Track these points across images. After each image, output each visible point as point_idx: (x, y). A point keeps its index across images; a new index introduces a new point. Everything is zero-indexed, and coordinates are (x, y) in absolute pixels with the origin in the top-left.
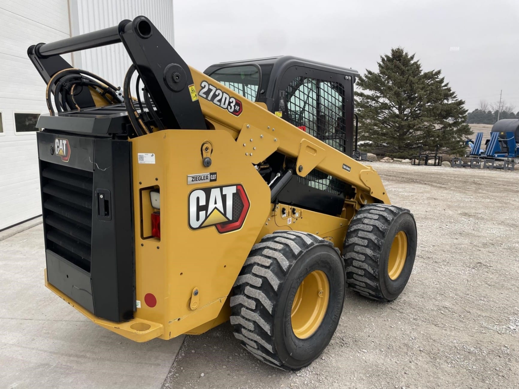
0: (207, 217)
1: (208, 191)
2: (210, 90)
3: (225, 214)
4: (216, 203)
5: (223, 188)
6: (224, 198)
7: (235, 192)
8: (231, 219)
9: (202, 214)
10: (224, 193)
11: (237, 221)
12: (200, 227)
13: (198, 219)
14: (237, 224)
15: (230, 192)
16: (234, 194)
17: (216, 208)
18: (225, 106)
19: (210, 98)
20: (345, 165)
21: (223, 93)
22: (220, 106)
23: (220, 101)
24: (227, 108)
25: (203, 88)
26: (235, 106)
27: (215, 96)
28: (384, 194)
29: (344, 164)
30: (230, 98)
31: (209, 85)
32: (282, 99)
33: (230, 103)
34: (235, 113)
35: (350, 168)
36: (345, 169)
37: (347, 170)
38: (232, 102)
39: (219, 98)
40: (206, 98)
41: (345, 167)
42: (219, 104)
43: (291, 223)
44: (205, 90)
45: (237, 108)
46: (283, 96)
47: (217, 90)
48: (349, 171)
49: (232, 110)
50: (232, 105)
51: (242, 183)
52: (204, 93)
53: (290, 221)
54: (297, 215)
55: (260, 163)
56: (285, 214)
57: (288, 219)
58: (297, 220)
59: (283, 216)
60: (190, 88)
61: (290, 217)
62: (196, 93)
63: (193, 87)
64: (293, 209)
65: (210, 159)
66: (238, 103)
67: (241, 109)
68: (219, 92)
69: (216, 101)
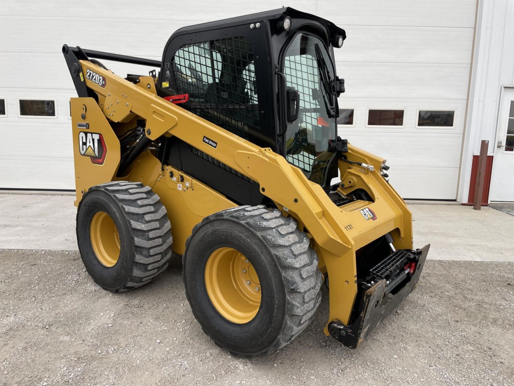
0: (86, 150)
1: (86, 134)
2: (90, 74)
3: (94, 151)
4: (90, 143)
5: (93, 134)
6: (93, 140)
7: (98, 138)
8: (97, 156)
9: (84, 146)
10: (93, 138)
11: (101, 159)
12: (84, 155)
13: (83, 150)
14: (101, 160)
15: (96, 137)
16: (98, 139)
17: (90, 146)
18: (98, 83)
19: (90, 79)
20: (207, 139)
21: (96, 74)
22: (95, 82)
23: (95, 79)
24: (99, 83)
25: (88, 73)
26: (102, 81)
27: (93, 76)
28: (296, 201)
29: (204, 137)
30: (100, 76)
31: (90, 70)
32: (168, 70)
33: (100, 80)
34: (103, 86)
35: (216, 143)
36: (208, 143)
37: (211, 145)
38: (101, 79)
39: (94, 78)
40: (89, 79)
41: (207, 140)
42: (94, 81)
44: (89, 74)
45: (104, 82)
46: (169, 67)
47: (93, 72)
48: (215, 147)
49: (101, 85)
50: (101, 81)
51: (102, 133)
53: (180, 187)
54: (188, 184)
55: (118, 122)
56: (174, 179)
57: (178, 185)
58: (187, 189)
59: (173, 180)
60: (80, 75)
61: (180, 184)
62: (82, 77)
63: (82, 74)
64: (182, 177)
65: (84, 115)
66: (104, 79)
67: (105, 83)
68: (94, 74)
69: (93, 80)
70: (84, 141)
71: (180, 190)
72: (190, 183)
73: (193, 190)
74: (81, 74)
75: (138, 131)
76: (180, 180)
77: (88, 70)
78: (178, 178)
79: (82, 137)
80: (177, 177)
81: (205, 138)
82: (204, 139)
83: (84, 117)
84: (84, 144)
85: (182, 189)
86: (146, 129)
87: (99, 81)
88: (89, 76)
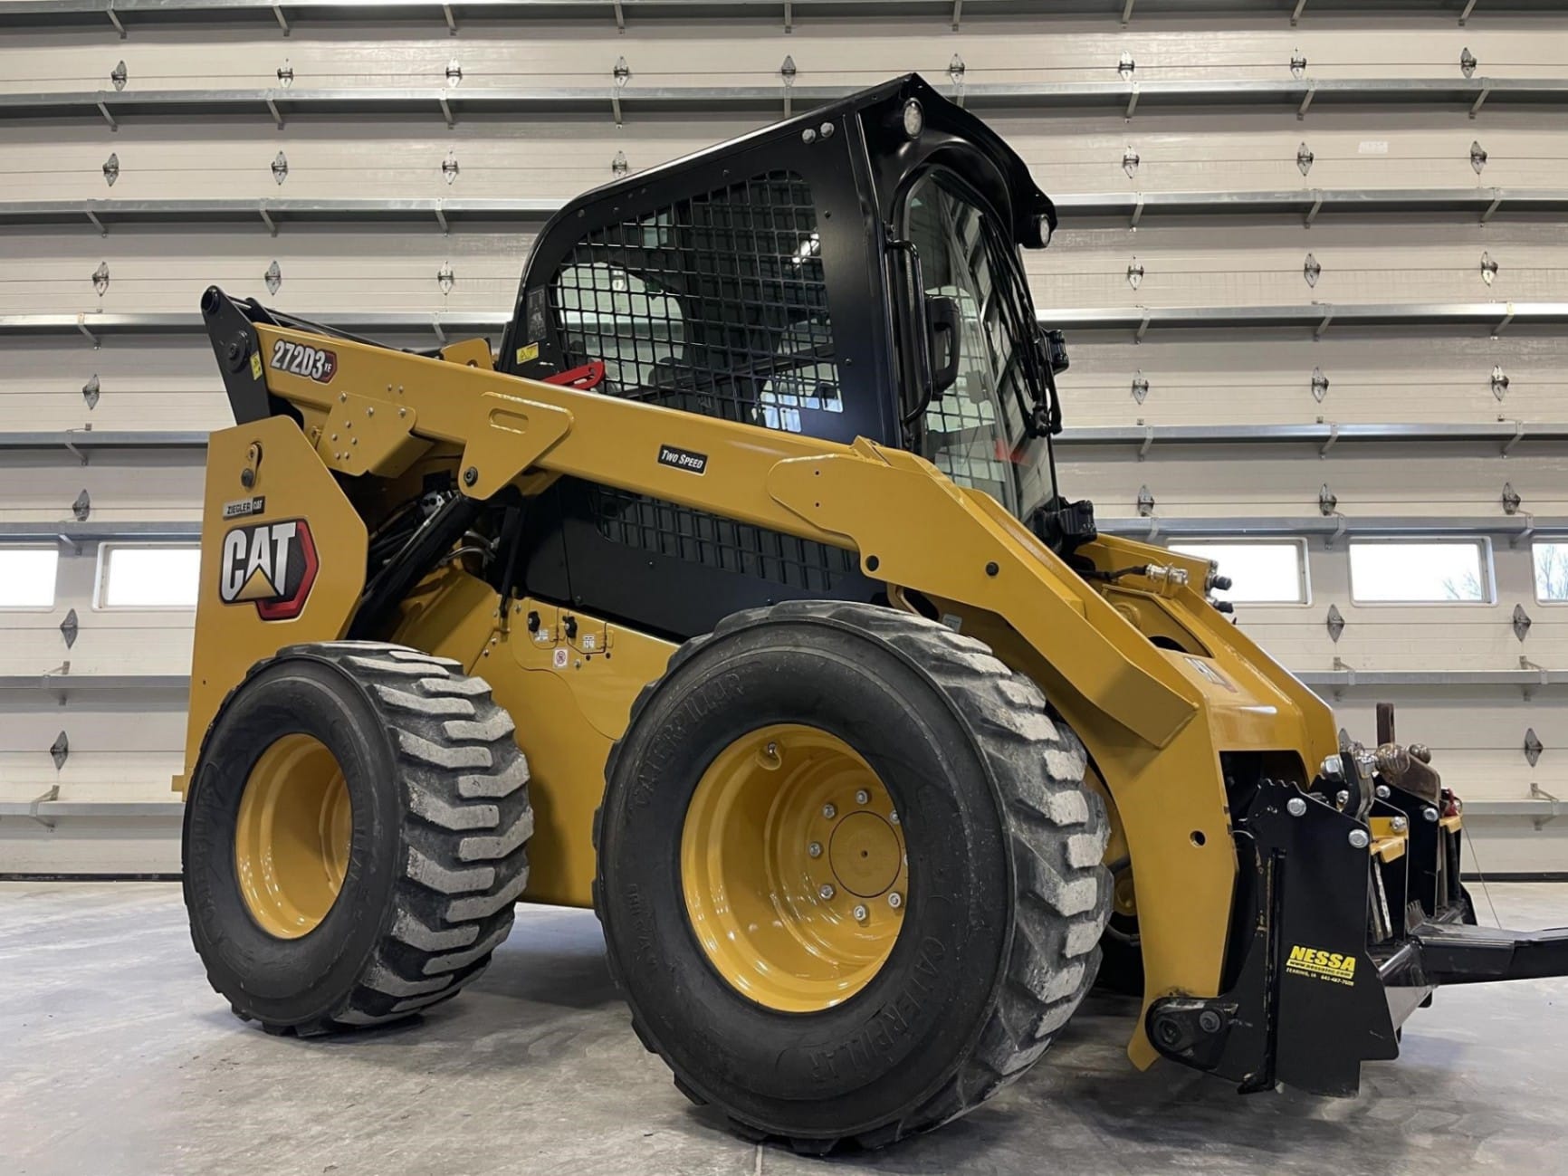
0: (245, 583)
1: (250, 532)
2: (286, 351)
3: (272, 582)
4: (260, 557)
5: (274, 527)
6: (273, 545)
7: (293, 535)
8: (282, 592)
9: (239, 574)
10: (274, 538)
11: (292, 600)
12: (235, 601)
13: (232, 585)
14: (292, 605)
15: (285, 533)
16: (290, 539)
17: (259, 566)
18: (308, 372)
19: (284, 367)
20: (673, 450)
21: (305, 348)
22: (300, 374)
23: (300, 365)
24: (311, 374)
25: (277, 352)
26: (323, 365)
27: (294, 358)
29: (664, 447)
30: (316, 352)
31: (285, 343)
32: (537, 312)
33: (315, 361)
34: (325, 377)
35: (704, 458)
36: (676, 464)
37: (686, 467)
39: (298, 360)
40: (280, 368)
41: (672, 457)
42: (297, 370)
43: (565, 663)
44: (280, 354)
45: (328, 367)
46: (541, 302)
47: (296, 346)
48: (701, 471)
49: (318, 375)
50: (319, 364)
51: (306, 517)
52: (278, 361)
53: (561, 659)
54: (589, 642)
55: (367, 472)
56: (543, 635)
57: (557, 652)
58: (588, 658)
59: (538, 639)
60: (253, 361)
61: (563, 646)
62: (259, 365)
63: (258, 357)
64: (570, 620)
65: (251, 471)
66: (331, 358)
67: (334, 369)
68: (300, 348)
69: (293, 368)
70: (241, 555)
71: (561, 669)
72: (597, 636)
73: (608, 656)
74: (255, 359)
75: (427, 503)
76: (562, 634)
77: (281, 344)
78: (558, 630)
79: (236, 545)
80: (553, 626)
81: (666, 452)
82: (661, 453)
83: (248, 480)
84: (240, 564)
85: (568, 662)
86: (464, 468)
87: (314, 366)
88: (281, 360)
